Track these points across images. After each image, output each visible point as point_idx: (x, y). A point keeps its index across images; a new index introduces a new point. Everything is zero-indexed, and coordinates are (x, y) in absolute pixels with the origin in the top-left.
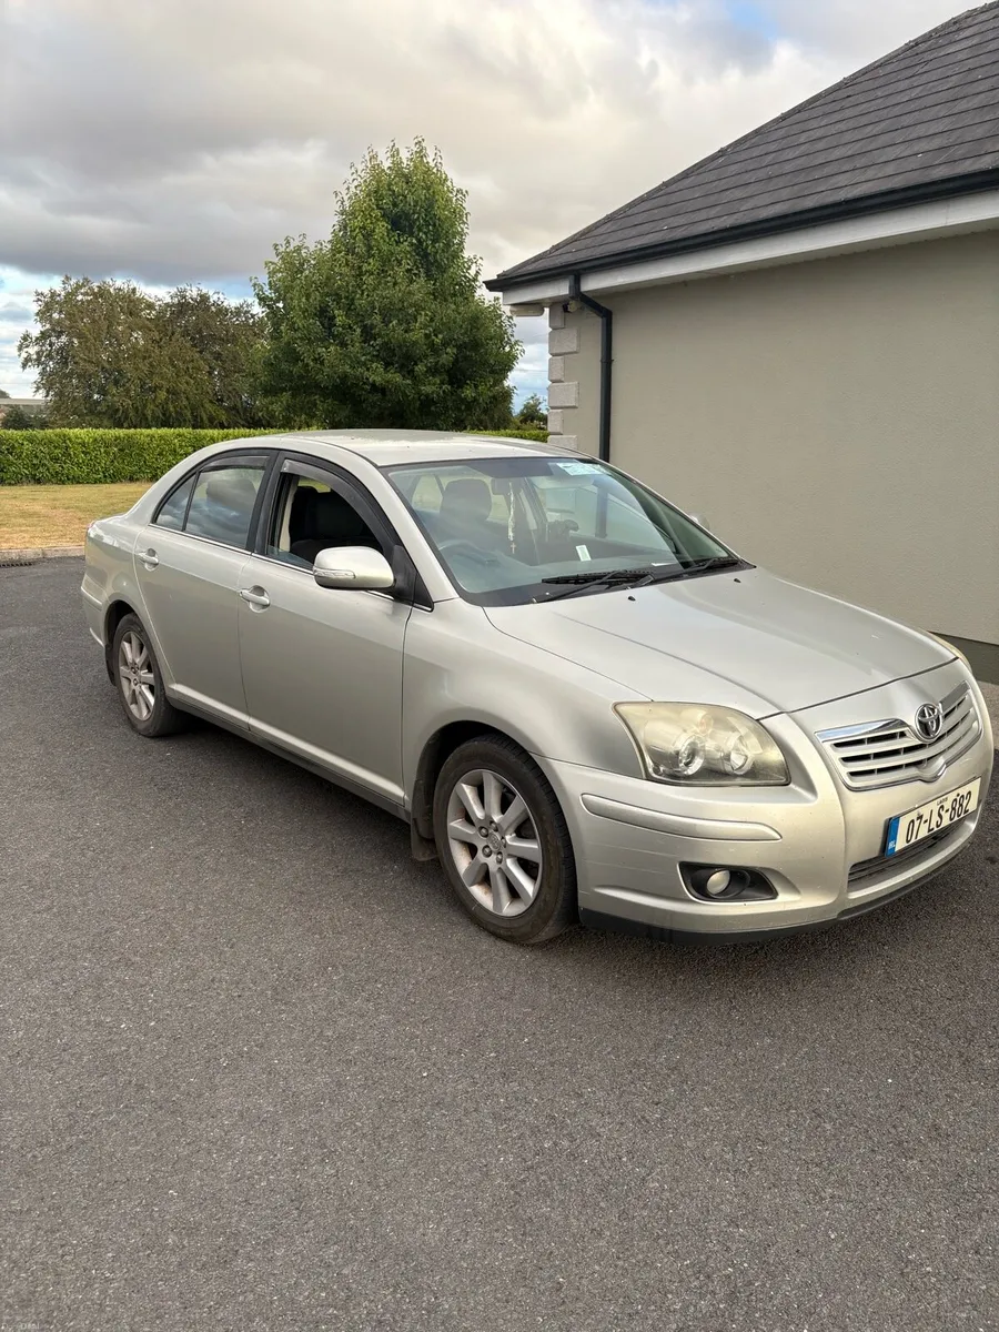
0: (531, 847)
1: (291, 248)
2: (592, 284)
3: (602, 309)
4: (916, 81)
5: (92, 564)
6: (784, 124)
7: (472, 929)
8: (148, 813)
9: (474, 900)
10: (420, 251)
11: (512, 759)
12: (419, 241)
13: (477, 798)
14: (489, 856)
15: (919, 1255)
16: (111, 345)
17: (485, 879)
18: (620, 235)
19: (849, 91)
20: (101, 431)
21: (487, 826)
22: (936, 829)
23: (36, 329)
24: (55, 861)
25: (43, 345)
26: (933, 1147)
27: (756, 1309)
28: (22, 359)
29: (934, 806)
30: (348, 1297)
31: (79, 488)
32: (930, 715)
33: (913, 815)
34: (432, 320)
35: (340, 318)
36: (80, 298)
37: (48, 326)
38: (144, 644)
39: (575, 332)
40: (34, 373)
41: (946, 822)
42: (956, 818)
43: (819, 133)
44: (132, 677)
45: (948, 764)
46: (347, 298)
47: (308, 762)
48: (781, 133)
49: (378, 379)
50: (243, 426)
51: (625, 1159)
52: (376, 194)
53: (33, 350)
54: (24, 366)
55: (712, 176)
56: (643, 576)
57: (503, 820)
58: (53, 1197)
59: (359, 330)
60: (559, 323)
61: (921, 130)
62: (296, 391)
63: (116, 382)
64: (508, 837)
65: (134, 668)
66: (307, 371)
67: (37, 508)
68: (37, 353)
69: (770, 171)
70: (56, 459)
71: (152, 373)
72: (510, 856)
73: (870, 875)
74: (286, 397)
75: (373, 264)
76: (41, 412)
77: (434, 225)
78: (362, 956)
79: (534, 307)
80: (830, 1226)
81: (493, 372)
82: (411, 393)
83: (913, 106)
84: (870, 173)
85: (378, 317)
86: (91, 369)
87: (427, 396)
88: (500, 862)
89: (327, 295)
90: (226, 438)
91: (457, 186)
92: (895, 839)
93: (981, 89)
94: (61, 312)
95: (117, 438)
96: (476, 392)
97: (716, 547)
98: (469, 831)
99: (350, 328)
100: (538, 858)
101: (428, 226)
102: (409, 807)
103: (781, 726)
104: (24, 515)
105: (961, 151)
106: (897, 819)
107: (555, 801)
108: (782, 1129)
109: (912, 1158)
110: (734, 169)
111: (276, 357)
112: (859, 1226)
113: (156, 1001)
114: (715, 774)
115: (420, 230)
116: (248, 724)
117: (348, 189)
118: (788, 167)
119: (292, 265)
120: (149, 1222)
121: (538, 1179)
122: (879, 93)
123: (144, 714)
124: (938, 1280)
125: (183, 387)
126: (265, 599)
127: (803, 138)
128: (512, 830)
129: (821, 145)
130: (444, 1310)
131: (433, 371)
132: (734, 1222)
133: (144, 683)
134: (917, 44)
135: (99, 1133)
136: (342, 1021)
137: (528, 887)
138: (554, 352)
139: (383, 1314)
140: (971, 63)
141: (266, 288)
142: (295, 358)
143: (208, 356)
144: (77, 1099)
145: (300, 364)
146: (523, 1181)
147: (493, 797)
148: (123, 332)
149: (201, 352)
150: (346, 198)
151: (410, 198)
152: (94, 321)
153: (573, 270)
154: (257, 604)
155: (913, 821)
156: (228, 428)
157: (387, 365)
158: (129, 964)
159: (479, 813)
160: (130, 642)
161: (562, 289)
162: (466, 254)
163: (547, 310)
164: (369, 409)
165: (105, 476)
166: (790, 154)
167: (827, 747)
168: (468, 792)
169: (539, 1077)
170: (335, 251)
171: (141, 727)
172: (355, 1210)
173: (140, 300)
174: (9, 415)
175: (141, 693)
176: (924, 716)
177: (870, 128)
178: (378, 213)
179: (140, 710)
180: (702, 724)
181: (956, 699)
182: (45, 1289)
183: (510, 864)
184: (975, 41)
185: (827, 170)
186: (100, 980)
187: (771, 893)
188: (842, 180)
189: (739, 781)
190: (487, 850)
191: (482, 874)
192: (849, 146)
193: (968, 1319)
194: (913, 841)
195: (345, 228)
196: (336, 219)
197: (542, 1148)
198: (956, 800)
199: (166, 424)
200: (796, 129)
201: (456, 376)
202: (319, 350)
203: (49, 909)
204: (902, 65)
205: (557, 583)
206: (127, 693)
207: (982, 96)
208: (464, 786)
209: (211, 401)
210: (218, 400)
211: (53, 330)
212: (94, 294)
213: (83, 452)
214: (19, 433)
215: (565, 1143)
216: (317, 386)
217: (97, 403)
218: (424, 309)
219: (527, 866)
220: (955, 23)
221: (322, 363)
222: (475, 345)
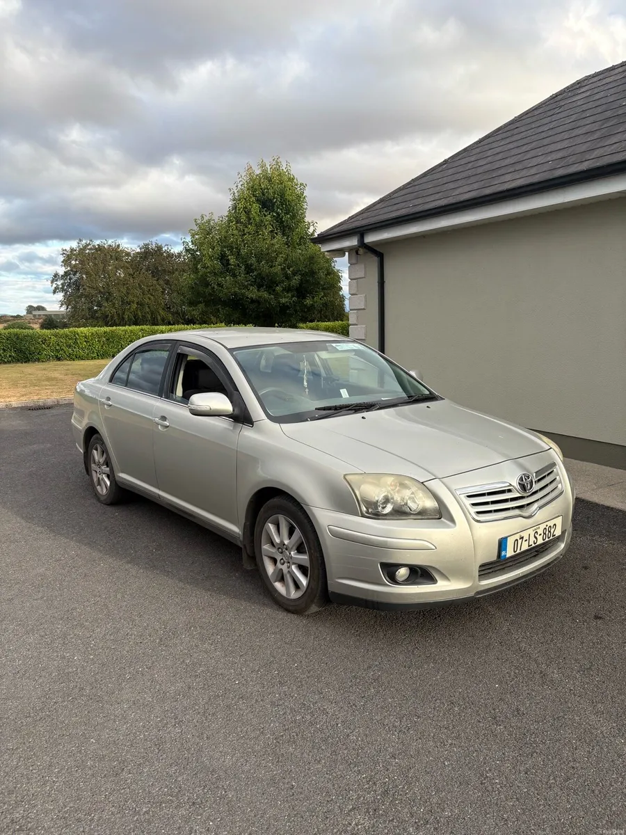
0: (304, 558)
1: (205, 220)
2: (370, 238)
3: (378, 253)
4: (554, 118)
5: (79, 407)
6: (479, 145)
7: (275, 607)
8: (101, 546)
9: (276, 591)
10: (278, 219)
11: (294, 508)
12: (278, 213)
13: (276, 531)
14: (283, 564)
15: (493, 774)
16: (105, 277)
17: (282, 579)
18: (386, 210)
19: (517, 125)
20: (96, 329)
21: (282, 548)
22: (533, 545)
23: (61, 270)
24: (48, 573)
25: (66, 279)
26: (514, 720)
27: (397, 799)
28: (53, 288)
29: (531, 532)
30: (179, 791)
31: (82, 362)
32: (526, 479)
33: (517, 537)
34: (286, 260)
35: (232, 260)
36: (87, 251)
37: (69, 268)
38: (104, 451)
39: (363, 266)
40: (60, 296)
41: (540, 541)
42: (547, 539)
43: (498, 150)
44: (98, 470)
45: (540, 508)
46: (236, 248)
47: (191, 515)
48: (478, 150)
49: (254, 296)
50: (183, 324)
51: (339, 725)
52: (252, 189)
53: (59, 283)
54: (54, 292)
55: (438, 175)
56: (374, 405)
57: (289, 543)
58: (30, 742)
59: (243, 267)
60: (354, 261)
61: (553, 147)
62: (207, 303)
63: (107, 300)
64: (292, 553)
65: (99, 465)
66: (214, 292)
67: (56, 375)
68: (62, 284)
69: (470, 172)
70: (70, 346)
71: (128, 293)
72: (294, 563)
73: (495, 571)
74: (201, 307)
75: (251, 228)
76: (64, 318)
77: (286, 205)
78: (211, 621)
79: (340, 252)
80: (446, 759)
81: (323, 289)
82: (273, 303)
83: (550, 133)
84: (524, 173)
85: (254, 259)
86: (93, 292)
87: (283, 304)
88: (289, 567)
89: (225, 247)
90: (170, 331)
91: (300, 181)
92: (506, 550)
93: (588, 122)
94: (76, 260)
95: (105, 333)
96: (313, 301)
97: (422, 388)
98: (273, 550)
99: (238, 265)
100: (307, 564)
101: (282, 205)
102: (241, 539)
103: (436, 486)
104: (48, 379)
105: (572, 159)
106: (506, 538)
107: (315, 531)
108: (430, 710)
109: (500, 725)
110: (450, 171)
111: (195, 284)
112: (462, 760)
113: (95, 645)
114: (400, 513)
115: (278, 208)
116: (159, 495)
117: (237, 186)
118: (480, 170)
119: (205, 231)
120: (79, 755)
121: (290, 735)
122: (533, 126)
123: (103, 491)
124: (501, 787)
125: (147, 301)
126: (167, 423)
127: (489, 153)
128: (295, 548)
129: (500, 156)
130: (229, 798)
131: (288, 290)
132: (394, 757)
133: (104, 473)
134: (556, 96)
135: (57, 712)
136: (195, 655)
137: (304, 581)
138: (353, 277)
139: (197, 799)
140: (584, 107)
141: (190, 244)
142: (207, 284)
143: (161, 282)
144: (47, 694)
145: (210, 287)
146: (282, 736)
147: (284, 530)
148: (112, 270)
149: (157, 280)
150: (236, 192)
151: (271, 191)
152: (95, 264)
153: (359, 231)
154: (162, 426)
155: (517, 540)
156: (172, 325)
157: (259, 287)
158: (82, 626)
159: (277, 540)
160: (97, 450)
161: (353, 242)
162: (306, 220)
163: (347, 253)
164: (251, 313)
165: (98, 355)
166: (481, 163)
167: (463, 497)
168: (272, 527)
169: (300, 684)
170: (230, 221)
171: (102, 499)
172: (189, 750)
173: (122, 251)
174: (45, 320)
175: (103, 479)
176: (522, 480)
177: (525, 147)
178: (254, 199)
179: (102, 488)
180: (391, 485)
181: (547, 471)
182: (21, 786)
183: (294, 568)
184: (588, 94)
185: (500, 172)
186: (65, 636)
187: (432, 580)
188: (508, 177)
189: (412, 517)
190: (282, 561)
191: (280, 575)
192: (513, 158)
193: (513, 805)
194: (518, 551)
195: (236, 208)
196: (231, 203)
197: (295, 720)
198: (545, 528)
199: (136, 324)
200: (487, 147)
201: (301, 292)
202: (220, 279)
203: (42, 598)
204: (548, 108)
205: (324, 410)
206: (95, 480)
207: (588, 126)
208: (270, 524)
209: (163, 309)
210: (167, 308)
211: (71, 270)
212: (96, 249)
213: (85, 341)
214: (49, 331)
215: (308, 717)
216: (220, 299)
217: (96, 311)
218: (281, 253)
219: (303, 569)
220: (578, 83)
221: (222, 287)
222: (313, 273)
